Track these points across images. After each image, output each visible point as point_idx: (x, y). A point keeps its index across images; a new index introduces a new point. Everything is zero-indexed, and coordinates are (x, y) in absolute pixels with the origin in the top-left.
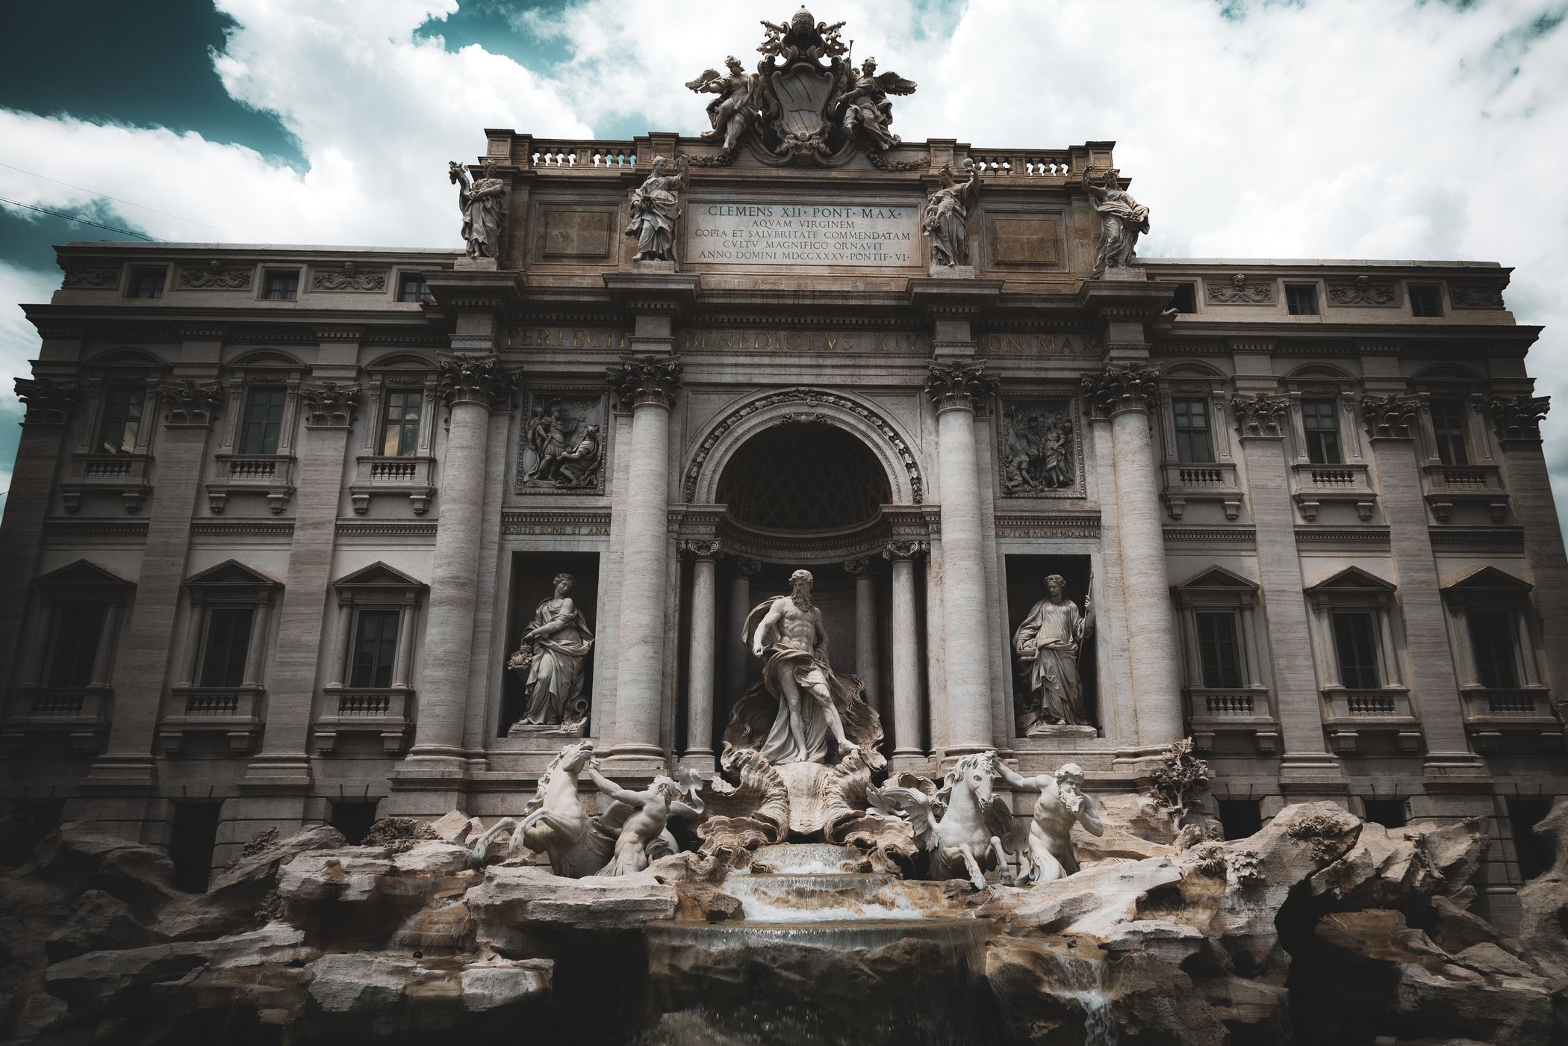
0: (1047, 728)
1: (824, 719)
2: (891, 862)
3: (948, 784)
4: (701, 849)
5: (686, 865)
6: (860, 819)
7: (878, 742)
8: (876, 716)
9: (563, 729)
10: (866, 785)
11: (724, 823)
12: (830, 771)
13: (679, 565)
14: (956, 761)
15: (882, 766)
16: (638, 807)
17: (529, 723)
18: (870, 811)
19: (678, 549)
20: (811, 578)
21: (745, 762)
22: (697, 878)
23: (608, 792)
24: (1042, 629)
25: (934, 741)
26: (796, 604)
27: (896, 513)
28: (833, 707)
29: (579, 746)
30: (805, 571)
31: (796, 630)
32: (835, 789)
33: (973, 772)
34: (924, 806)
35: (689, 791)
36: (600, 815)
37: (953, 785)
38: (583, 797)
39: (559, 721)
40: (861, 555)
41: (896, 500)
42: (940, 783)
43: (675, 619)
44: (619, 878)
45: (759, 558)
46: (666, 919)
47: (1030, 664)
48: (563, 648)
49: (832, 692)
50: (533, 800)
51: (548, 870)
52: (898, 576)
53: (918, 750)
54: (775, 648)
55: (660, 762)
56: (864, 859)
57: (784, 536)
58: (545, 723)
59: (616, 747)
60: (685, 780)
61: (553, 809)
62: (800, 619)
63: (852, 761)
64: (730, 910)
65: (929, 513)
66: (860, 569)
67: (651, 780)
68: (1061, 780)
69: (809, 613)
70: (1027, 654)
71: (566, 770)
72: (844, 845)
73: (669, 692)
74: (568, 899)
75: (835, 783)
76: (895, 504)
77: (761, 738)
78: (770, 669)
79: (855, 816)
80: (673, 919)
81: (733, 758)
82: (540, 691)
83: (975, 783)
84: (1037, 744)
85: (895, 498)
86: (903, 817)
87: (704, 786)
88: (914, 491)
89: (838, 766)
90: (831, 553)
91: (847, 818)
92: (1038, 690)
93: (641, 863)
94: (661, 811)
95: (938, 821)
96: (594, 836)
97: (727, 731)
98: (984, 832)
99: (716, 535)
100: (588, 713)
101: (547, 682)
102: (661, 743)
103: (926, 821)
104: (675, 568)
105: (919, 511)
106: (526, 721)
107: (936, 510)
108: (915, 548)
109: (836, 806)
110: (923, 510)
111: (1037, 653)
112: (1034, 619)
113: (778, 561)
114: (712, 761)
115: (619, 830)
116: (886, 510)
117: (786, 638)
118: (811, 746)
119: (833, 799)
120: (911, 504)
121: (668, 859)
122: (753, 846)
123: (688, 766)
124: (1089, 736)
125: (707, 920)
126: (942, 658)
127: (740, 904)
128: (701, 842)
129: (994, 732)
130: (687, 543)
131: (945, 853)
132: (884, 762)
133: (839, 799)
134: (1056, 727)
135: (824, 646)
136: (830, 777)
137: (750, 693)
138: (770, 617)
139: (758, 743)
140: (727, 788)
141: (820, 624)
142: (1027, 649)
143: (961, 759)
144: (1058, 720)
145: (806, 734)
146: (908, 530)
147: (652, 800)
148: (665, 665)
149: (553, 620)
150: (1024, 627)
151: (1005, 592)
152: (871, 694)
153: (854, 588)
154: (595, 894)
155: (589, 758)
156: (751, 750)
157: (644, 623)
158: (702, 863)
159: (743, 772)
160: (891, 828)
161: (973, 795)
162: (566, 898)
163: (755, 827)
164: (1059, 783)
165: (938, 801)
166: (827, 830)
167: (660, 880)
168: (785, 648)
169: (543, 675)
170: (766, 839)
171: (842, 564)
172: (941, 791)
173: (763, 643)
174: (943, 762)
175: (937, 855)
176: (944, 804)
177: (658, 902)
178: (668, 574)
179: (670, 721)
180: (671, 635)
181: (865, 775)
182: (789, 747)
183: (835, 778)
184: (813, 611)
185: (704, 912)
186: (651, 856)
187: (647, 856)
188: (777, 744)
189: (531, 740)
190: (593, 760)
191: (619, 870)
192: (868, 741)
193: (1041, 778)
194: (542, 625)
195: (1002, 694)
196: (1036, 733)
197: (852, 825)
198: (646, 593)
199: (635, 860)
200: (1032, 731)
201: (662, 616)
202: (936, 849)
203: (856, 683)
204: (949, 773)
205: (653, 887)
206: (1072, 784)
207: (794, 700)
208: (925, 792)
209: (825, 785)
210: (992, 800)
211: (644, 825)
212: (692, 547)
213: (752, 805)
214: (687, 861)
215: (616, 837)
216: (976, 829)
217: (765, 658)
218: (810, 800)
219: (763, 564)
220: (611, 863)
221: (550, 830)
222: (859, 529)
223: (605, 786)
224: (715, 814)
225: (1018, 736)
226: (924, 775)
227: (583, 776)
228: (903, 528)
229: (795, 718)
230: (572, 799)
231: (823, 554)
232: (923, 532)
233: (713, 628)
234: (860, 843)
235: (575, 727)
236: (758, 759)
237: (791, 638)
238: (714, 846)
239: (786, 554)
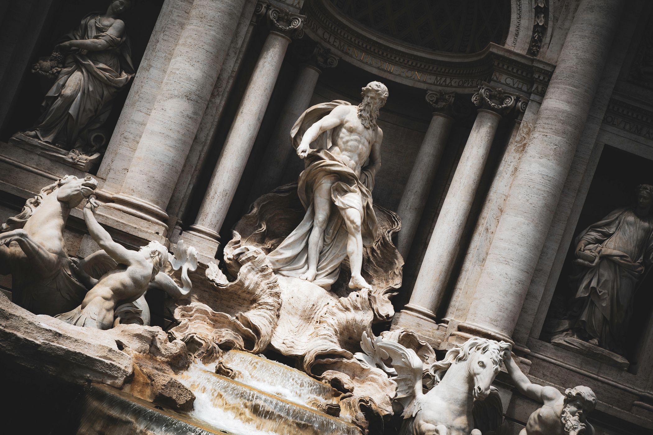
0: (575, 341)
1: (345, 246)
2: (361, 415)
3: (449, 358)
4: (172, 330)
5: (152, 341)
6: (345, 360)
7: (392, 290)
8: (400, 263)
9: (72, 156)
10: (364, 328)
11: (206, 312)
12: (332, 301)
13: (251, 29)
14: (467, 339)
15: (387, 316)
16: (123, 265)
17: (36, 137)
18: (359, 355)
19: (256, 11)
20: (386, 94)
21: (249, 259)
22: (159, 358)
23: (96, 238)
24: (613, 238)
25: (451, 310)
26: (360, 116)
27: (503, 57)
28: (359, 237)
29: (82, 181)
30: (383, 86)
31: (350, 143)
32: (330, 320)
33: (479, 356)
34: (416, 373)
35: (181, 268)
36: (81, 258)
37: (453, 362)
38: (67, 235)
39: (69, 148)
40: (449, 89)
41: (509, 44)
42: (441, 355)
43: (227, 86)
44: (78, 328)
45: (339, 53)
46: (112, 386)
47: (585, 269)
48: (98, 72)
49: (364, 222)
50: (15, 219)
51: (7, 295)
52: (479, 126)
53: (430, 313)
54: (321, 154)
55: (161, 228)
56: (334, 401)
57: (375, 39)
58: (53, 143)
59: (121, 196)
60: (181, 255)
61: (33, 234)
62: (359, 134)
63: (359, 299)
64: (182, 401)
65: (540, 70)
66: (441, 104)
67: (145, 242)
68: (569, 400)
69: (370, 131)
70: (586, 258)
71: (59, 200)
72: (320, 380)
73: (194, 160)
74: (19, 330)
75: (333, 314)
76: (506, 47)
77: (273, 242)
78: (308, 175)
79: (341, 356)
80: (120, 388)
81: (238, 251)
82: (59, 108)
83: (477, 368)
84: (559, 354)
85: (510, 41)
86: (390, 375)
87: (198, 268)
88: (533, 40)
89: (342, 299)
90: (418, 75)
91: (333, 354)
92: (583, 299)
93: (106, 322)
94: (145, 277)
95: (425, 392)
96: (68, 278)
97: (241, 222)
98: (469, 420)
99: (302, 12)
100: (102, 149)
101: (70, 100)
102: (168, 209)
103: (412, 387)
104: (245, 30)
105: (529, 63)
106: (33, 133)
107: (549, 69)
108: (510, 102)
109: (326, 337)
110: (535, 64)
111: (597, 260)
112: (608, 225)
113: (358, 64)
114: (214, 246)
115: (95, 280)
116: (495, 50)
117: (336, 149)
118: (322, 269)
119: (324, 330)
120: (524, 53)
121: (135, 328)
122: (227, 347)
123: (189, 242)
124: (619, 367)
125: (154, 402)
126: (492, 229)
127: (193, 399)
128: (176, 323)
129: (517, 324)
130: (268, 8)
131: (419, 426)
132: (391, 312)
133: (331, 332)
134: (586, 344)
135: (374, 172)
136: (330, 306)
137: (280, 192)
138: (328, 121)
139: (268, 245)
140: (221, 279)
141: (378, 147)
142: (587, 252)
143: (472, 339)
144: (592, 338)
145: (321, 254)
146: (509, 81)
147: (139, 262)
148: (200, 129)
149: (96, 37)
150: (594, 229)
151: (587, 185)
152: (403, 238)
153: (428, 122)
154: (49, 336)
155: (88, 197)
156: (259, 249)
157: (193, 77)
158: (169, 344)
159: (243, 270)
160: (373, 380)
161: (471, 379)
162: (17, 329)
163: (236, 329)
164: (566, 402)
165: (432, 372)
166: (308, 359)
167: (120, 346)
168: (332, 158)
169: (68, 91)
170: (242, 344)
171: (425, 92)
172: (439, 363)
173: (312, 145)
174: (452, 335)
175: (410, 426)
176: (437, 377)
177: (111, 367)
178: (236, 34)
179: (186, 189)
180: (218, 101)
181: (367, 318)
182: (299, 260)
183: (335, 310)
184: (375, 130)
185: (153, 393)
186: (118, 319)
187: (115, 317)
188: (288, 254)
189: (33, 156)
190: (93, 200)
191: (81, 321)
192: (383, 285)
193: (549, 390)
194: (83, 38)
195: (542, 290)
196: (562, 342)
197: (335, 363)
198: (206, 47)
199: (101, 317)
200: (559, 339)
201: (215, 76)
202: (412, 418)
203: (393, 222)
204: (454, 349)
205: (110, 350)
206: (579, 408)
207: (321, 215)
208: (423, 358)
209: (322, 313)
210: (488, 392)
211: (123, 285)
212: (272, 15)
213: (241, 305)
214: (154, 336)
215: (91, 286)
216: (460, 414)
217: (307, 162)
218: (301, 322)
219: (341, 61)
220: (75, 311)
221: (23, 254)
222: (457, 60)
223: (96, 231)
224: (200, 300)
225: (542, 338)
226: (428, 340)
227: (74, 213)
228: (504, 77)
229: (316, 234)
230: (57, 233)
231: (409, 74)
232: (525, 88)
233: (264, 110)
234: (336, 384)
235: (84, 159)
236: (263, 261)
237: (342, 150)
238: (187, 332)
239: (369, 59)
